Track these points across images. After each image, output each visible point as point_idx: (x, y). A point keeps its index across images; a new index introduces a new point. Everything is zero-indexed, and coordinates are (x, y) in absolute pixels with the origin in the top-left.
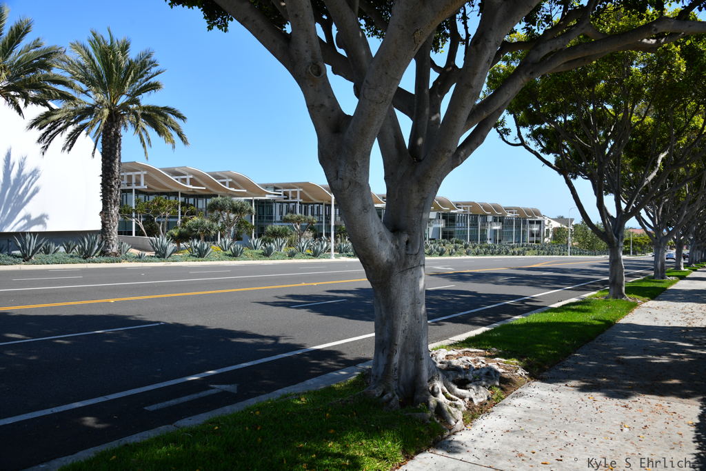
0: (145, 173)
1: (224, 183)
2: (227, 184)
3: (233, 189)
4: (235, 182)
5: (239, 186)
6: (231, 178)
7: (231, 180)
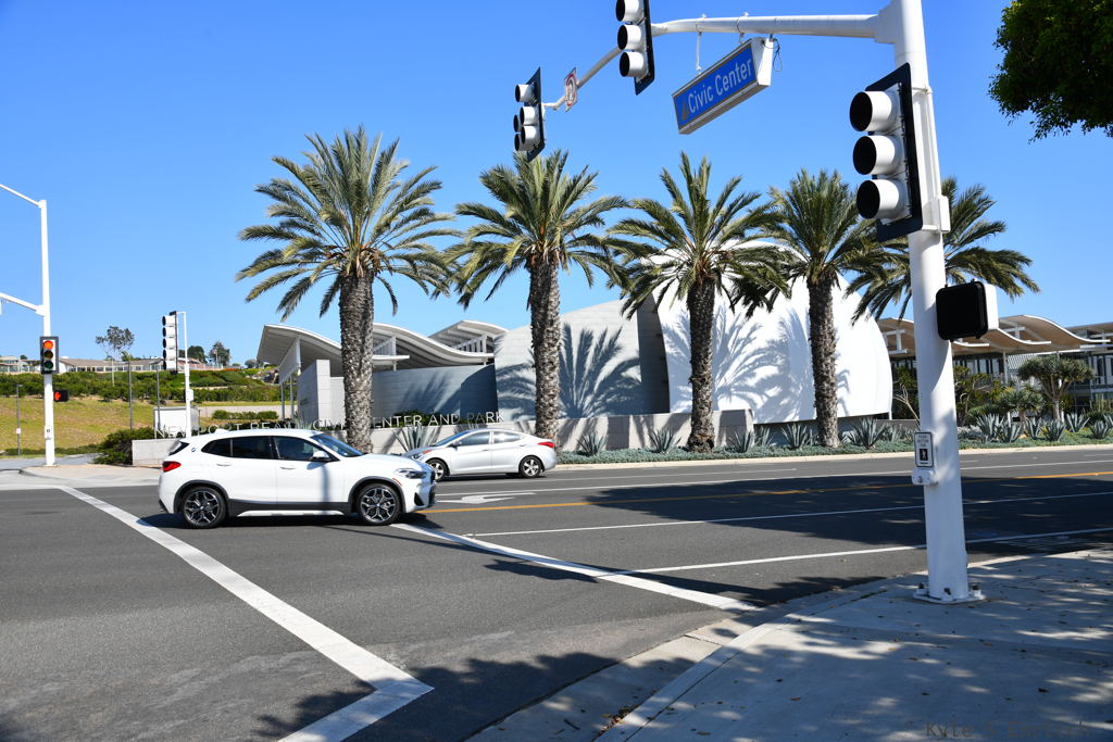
0: (903, 331)
1: (1013, 334)
2: (1018, 334)
3: (1029, 342)
4: (1030, 332)
5: (1038, 337)
6: (1023, 325)
7: (1023, 328)
